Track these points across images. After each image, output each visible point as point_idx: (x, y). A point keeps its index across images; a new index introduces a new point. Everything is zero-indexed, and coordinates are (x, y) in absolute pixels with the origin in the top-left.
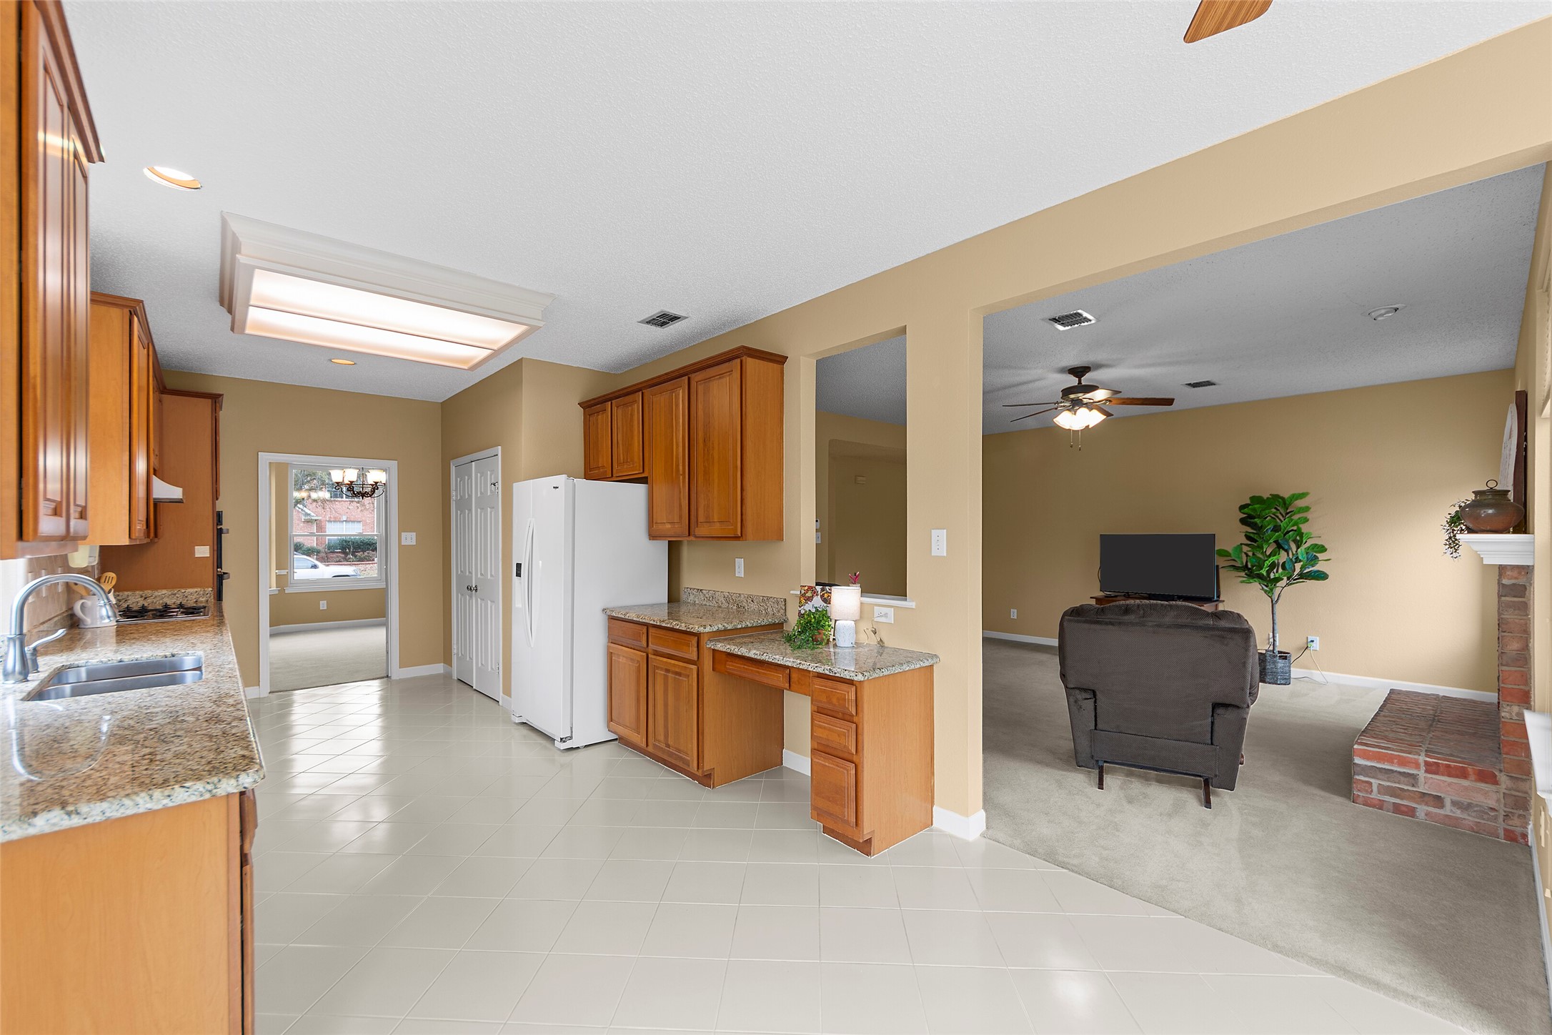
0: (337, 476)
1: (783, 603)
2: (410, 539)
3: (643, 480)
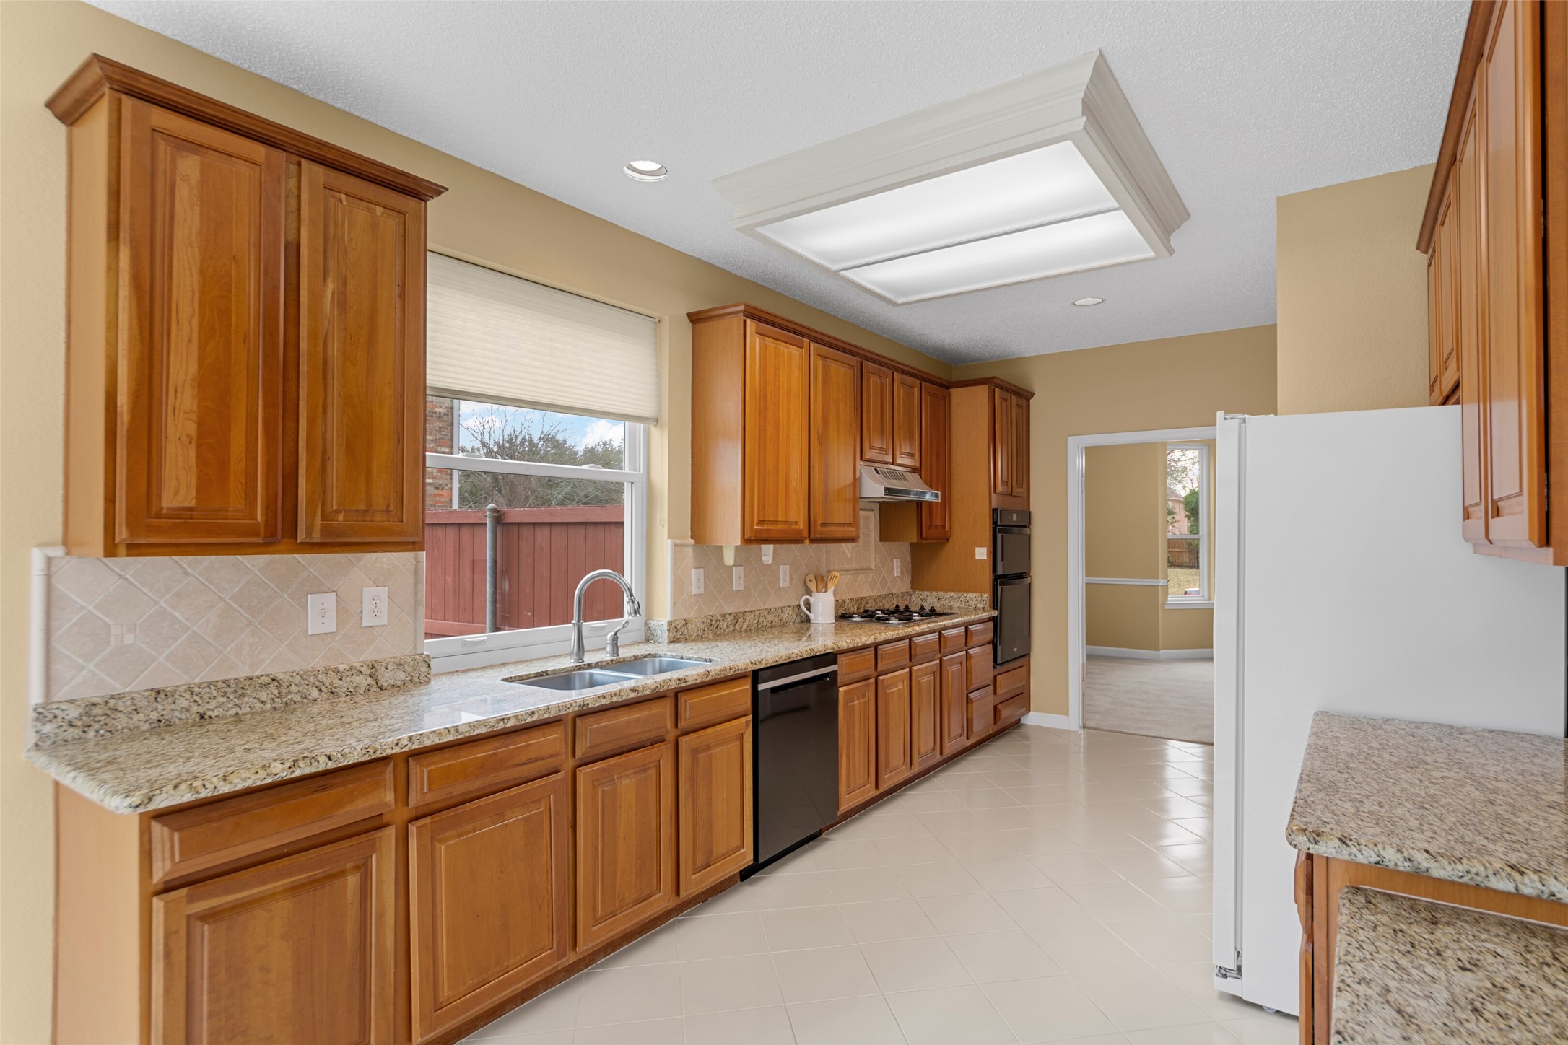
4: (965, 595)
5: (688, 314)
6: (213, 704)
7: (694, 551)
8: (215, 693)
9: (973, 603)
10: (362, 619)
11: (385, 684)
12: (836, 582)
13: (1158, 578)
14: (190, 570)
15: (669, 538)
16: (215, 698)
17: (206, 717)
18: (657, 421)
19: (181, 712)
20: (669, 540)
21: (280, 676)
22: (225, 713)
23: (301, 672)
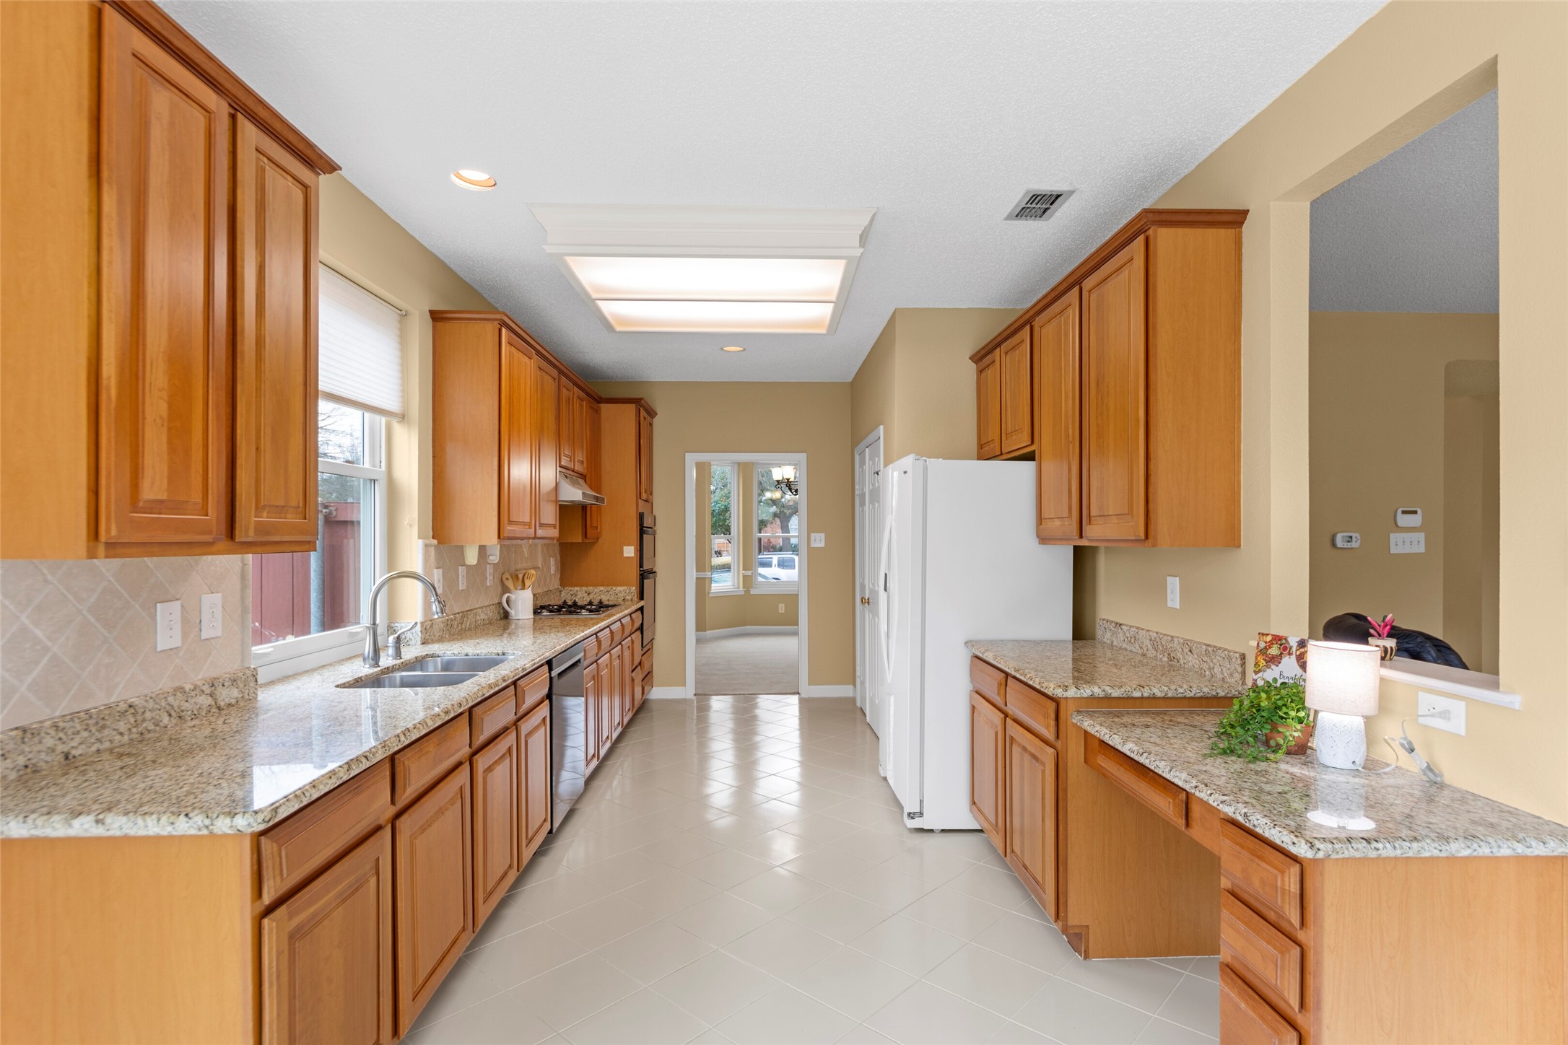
0: (777, 474)
1: (1239, 662)
2: (819, 541)
3: (1030, 457)
4: (614, 589)
5: (430, 311)
6: (77, 740)
7: (435, 550)
8: (78, 727)
9: (621, 595)
10: (201, 630)
11: (222, 704)
12: (533, 580)
13: (705, 572)
14: (49, 577)
15: (419, 538)
16: (78, 733)
17: (70, 757)
18: (403, 417)
19: (47, 754)
20: (420, 541)
21: (135, 701)
22: (88, 750)
23: (153, 695)
